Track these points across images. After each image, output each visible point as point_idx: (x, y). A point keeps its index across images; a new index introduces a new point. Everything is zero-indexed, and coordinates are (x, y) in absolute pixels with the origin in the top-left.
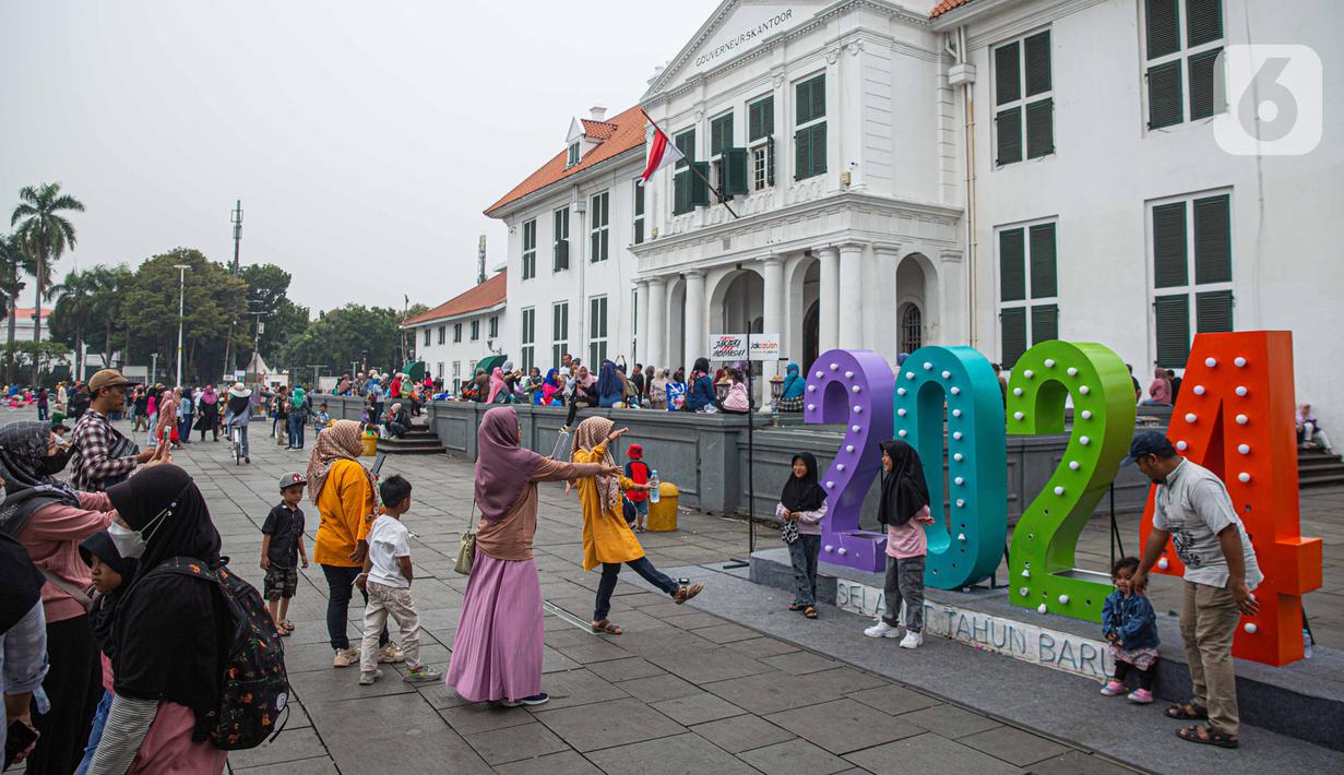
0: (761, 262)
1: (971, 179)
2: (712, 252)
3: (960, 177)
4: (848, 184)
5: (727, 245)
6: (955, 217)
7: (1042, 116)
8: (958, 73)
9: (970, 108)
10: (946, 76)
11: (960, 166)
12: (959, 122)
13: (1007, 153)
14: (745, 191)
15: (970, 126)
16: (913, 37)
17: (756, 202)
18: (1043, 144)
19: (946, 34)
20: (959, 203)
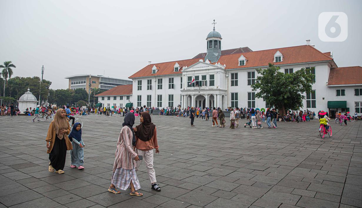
0: (205, 95)
1: (228, 87)
2: (197, 93)
3: (227, 87)
4: (218, 88)
5: (199, 92)
6: (226, 91)
7: (237, 82)
8: (227, 75)
9: (228, 79)
10: (226, 75)
11: (227, 85)
12: (227, 80)
13: (232, 85)
14: (201, 86)
15: (228, 81)
16: (223, 71)
17: (203, 87)
18: (237, 85)
19: (226, 71)
20: (226, 89)
